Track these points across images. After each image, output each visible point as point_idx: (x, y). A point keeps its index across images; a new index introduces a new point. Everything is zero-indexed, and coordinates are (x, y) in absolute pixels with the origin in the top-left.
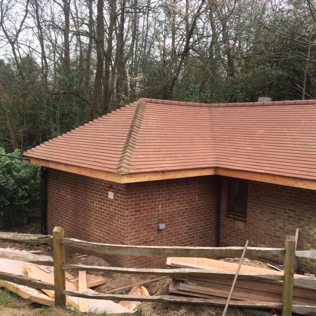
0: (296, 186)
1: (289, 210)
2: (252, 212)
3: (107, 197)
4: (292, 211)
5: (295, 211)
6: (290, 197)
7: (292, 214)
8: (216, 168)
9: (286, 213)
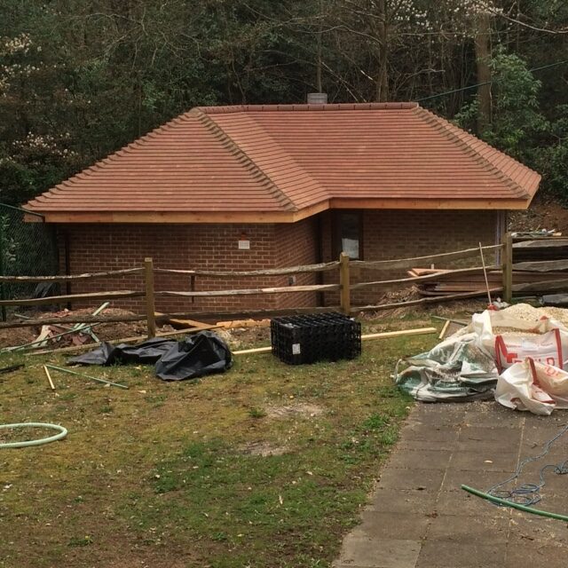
0: (439, 208)
1: (420, 239)
2: (371, 251)
3: (237, 249)
4: (424, 240)
5: (428, 240)
6: (421, 224)
7: (424, 243)
8: (330, 200)
9: (416, 243)
